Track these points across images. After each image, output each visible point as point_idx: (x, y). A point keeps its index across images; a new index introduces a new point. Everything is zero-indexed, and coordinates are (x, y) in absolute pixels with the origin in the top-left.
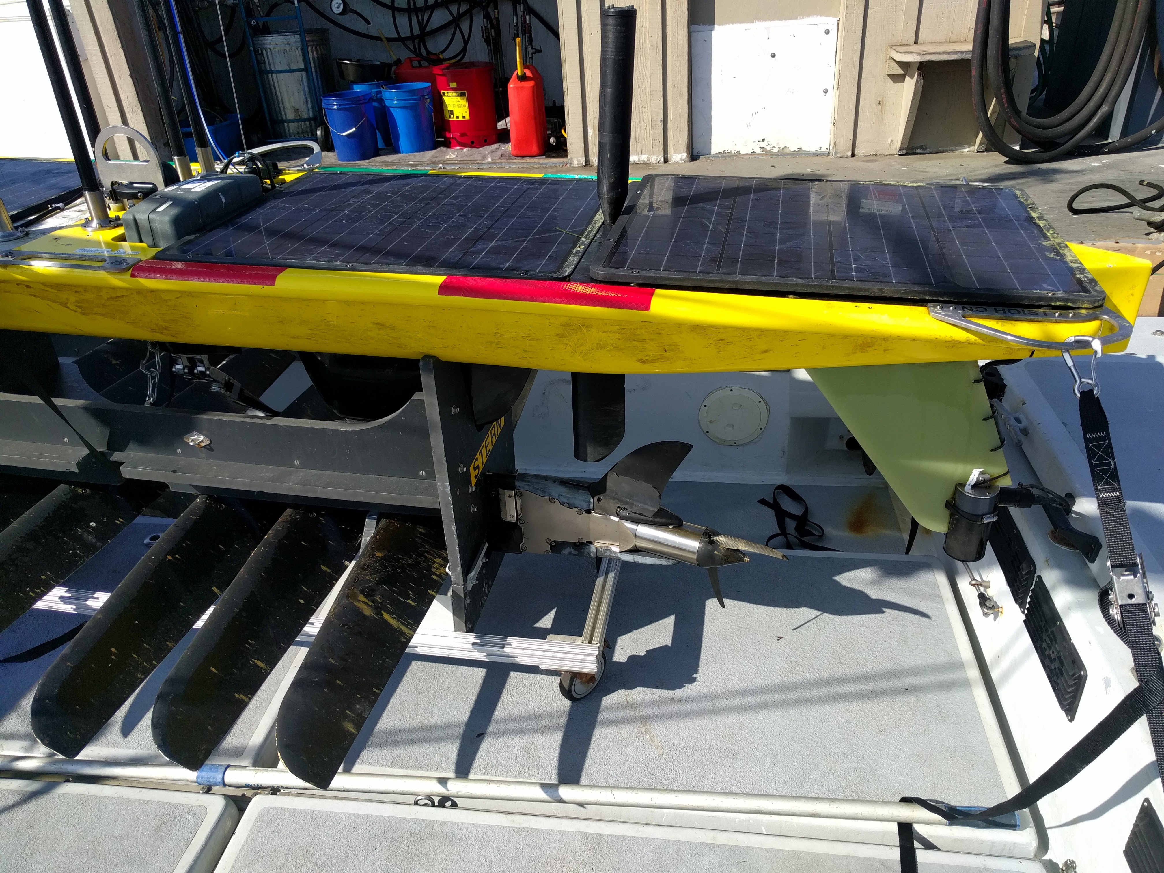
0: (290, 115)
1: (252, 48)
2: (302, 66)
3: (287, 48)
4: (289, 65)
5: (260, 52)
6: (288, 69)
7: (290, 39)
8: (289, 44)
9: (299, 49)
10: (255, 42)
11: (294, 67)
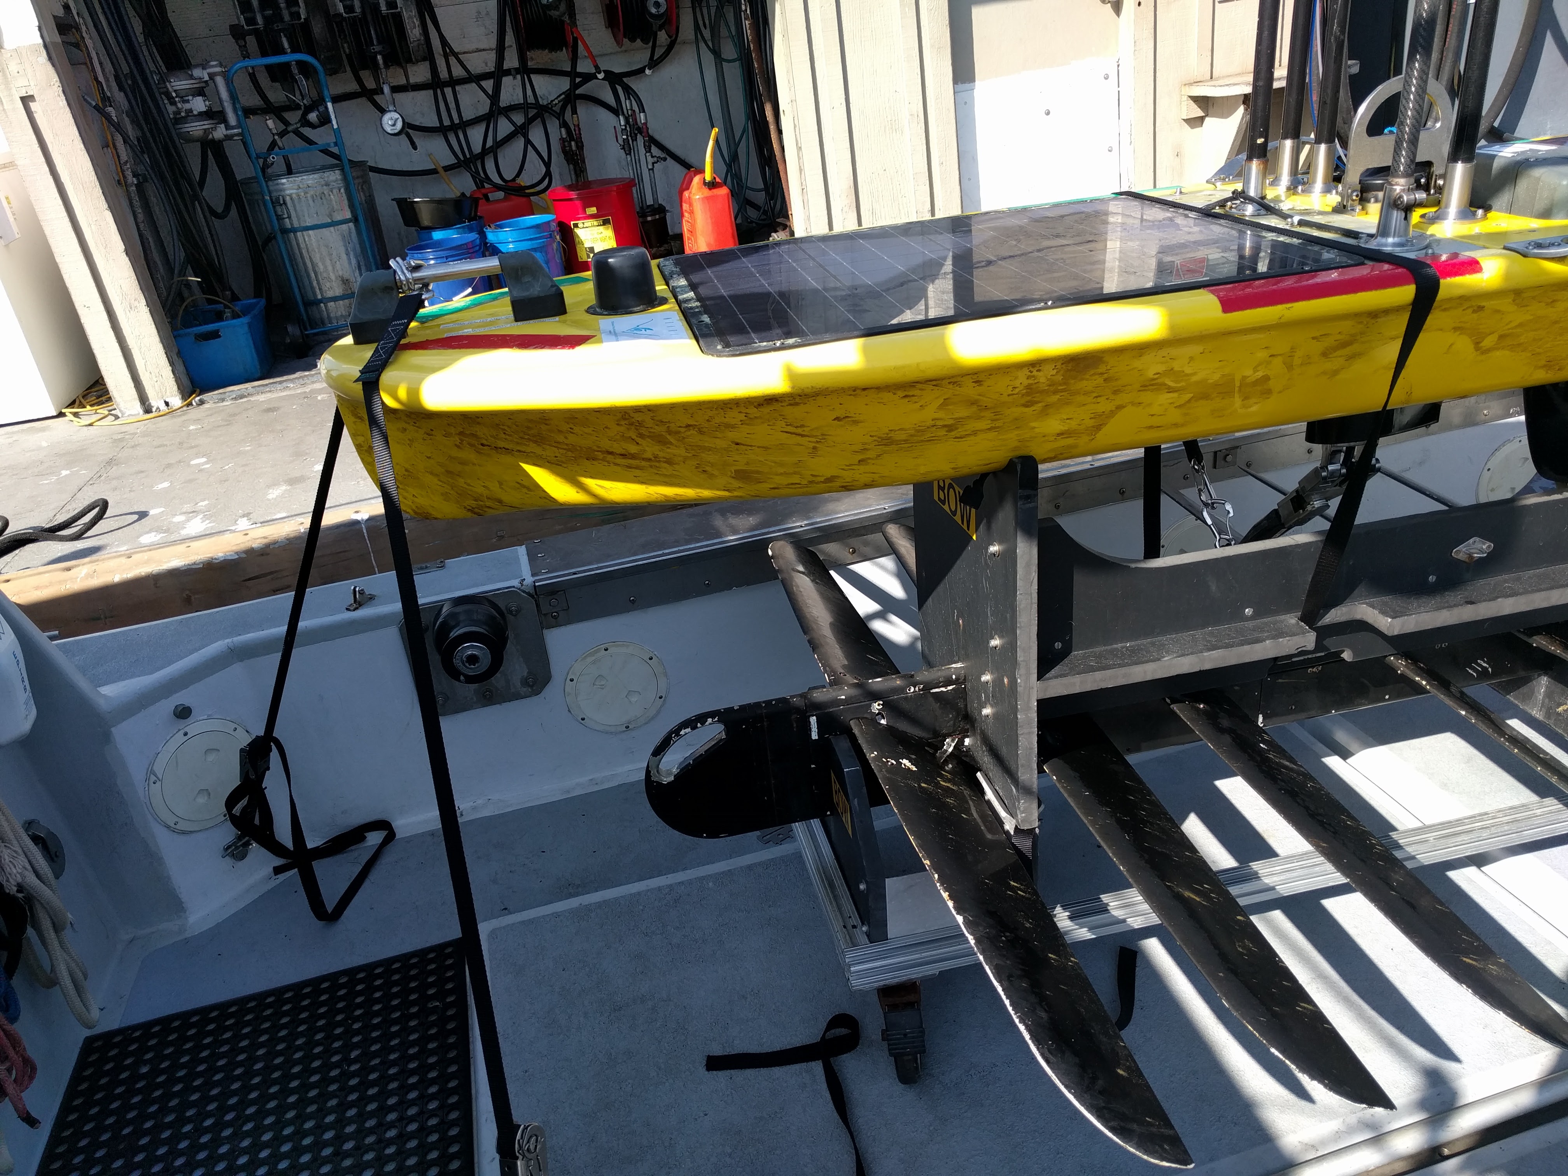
0: (333, 288)
1: (268, 198)
2: (348, 215)
3: (326, 190)
4: (330, 216)
5: (282, 202)
6: (330, 221)
7: (328, 177)
8: (327, 185)
9: (342, 190)
10: (271, 188)
11: (338, 217)
